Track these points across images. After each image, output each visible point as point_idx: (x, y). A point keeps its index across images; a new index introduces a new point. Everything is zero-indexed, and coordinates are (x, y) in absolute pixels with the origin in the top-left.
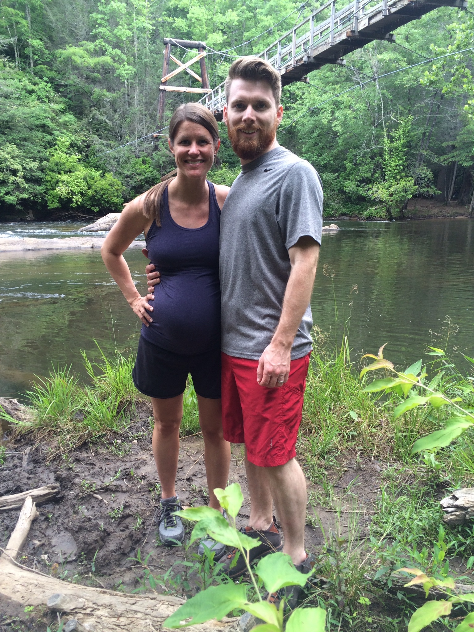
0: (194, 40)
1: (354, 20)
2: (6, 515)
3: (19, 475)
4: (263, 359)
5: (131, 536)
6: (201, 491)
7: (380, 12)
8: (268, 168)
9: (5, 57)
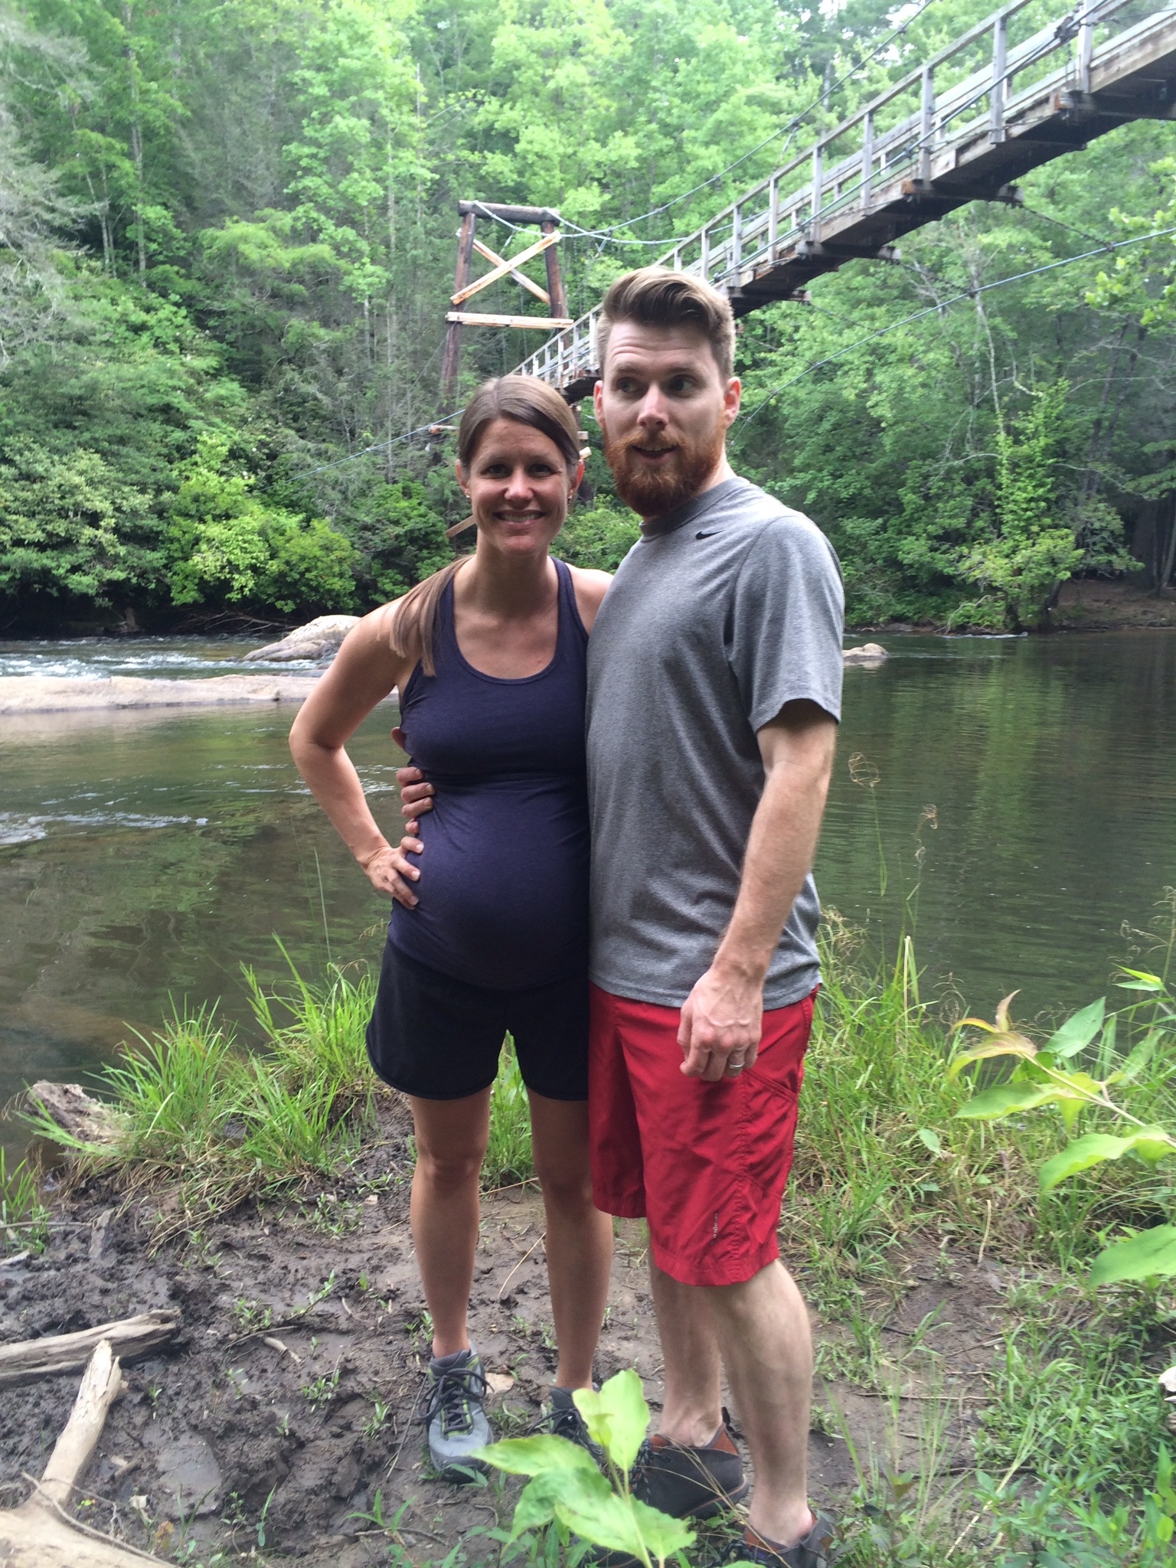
0: (533, 204)
1: (921, 156)
2: (45, 1387)
3: (80, 1283)
4: (691, 1009)
5: (357, 1452)
6: (537, 1334)
7: (983, 135)
8: (705, 531)
9: (79, 247)
